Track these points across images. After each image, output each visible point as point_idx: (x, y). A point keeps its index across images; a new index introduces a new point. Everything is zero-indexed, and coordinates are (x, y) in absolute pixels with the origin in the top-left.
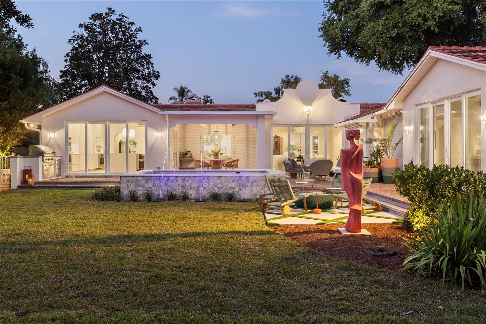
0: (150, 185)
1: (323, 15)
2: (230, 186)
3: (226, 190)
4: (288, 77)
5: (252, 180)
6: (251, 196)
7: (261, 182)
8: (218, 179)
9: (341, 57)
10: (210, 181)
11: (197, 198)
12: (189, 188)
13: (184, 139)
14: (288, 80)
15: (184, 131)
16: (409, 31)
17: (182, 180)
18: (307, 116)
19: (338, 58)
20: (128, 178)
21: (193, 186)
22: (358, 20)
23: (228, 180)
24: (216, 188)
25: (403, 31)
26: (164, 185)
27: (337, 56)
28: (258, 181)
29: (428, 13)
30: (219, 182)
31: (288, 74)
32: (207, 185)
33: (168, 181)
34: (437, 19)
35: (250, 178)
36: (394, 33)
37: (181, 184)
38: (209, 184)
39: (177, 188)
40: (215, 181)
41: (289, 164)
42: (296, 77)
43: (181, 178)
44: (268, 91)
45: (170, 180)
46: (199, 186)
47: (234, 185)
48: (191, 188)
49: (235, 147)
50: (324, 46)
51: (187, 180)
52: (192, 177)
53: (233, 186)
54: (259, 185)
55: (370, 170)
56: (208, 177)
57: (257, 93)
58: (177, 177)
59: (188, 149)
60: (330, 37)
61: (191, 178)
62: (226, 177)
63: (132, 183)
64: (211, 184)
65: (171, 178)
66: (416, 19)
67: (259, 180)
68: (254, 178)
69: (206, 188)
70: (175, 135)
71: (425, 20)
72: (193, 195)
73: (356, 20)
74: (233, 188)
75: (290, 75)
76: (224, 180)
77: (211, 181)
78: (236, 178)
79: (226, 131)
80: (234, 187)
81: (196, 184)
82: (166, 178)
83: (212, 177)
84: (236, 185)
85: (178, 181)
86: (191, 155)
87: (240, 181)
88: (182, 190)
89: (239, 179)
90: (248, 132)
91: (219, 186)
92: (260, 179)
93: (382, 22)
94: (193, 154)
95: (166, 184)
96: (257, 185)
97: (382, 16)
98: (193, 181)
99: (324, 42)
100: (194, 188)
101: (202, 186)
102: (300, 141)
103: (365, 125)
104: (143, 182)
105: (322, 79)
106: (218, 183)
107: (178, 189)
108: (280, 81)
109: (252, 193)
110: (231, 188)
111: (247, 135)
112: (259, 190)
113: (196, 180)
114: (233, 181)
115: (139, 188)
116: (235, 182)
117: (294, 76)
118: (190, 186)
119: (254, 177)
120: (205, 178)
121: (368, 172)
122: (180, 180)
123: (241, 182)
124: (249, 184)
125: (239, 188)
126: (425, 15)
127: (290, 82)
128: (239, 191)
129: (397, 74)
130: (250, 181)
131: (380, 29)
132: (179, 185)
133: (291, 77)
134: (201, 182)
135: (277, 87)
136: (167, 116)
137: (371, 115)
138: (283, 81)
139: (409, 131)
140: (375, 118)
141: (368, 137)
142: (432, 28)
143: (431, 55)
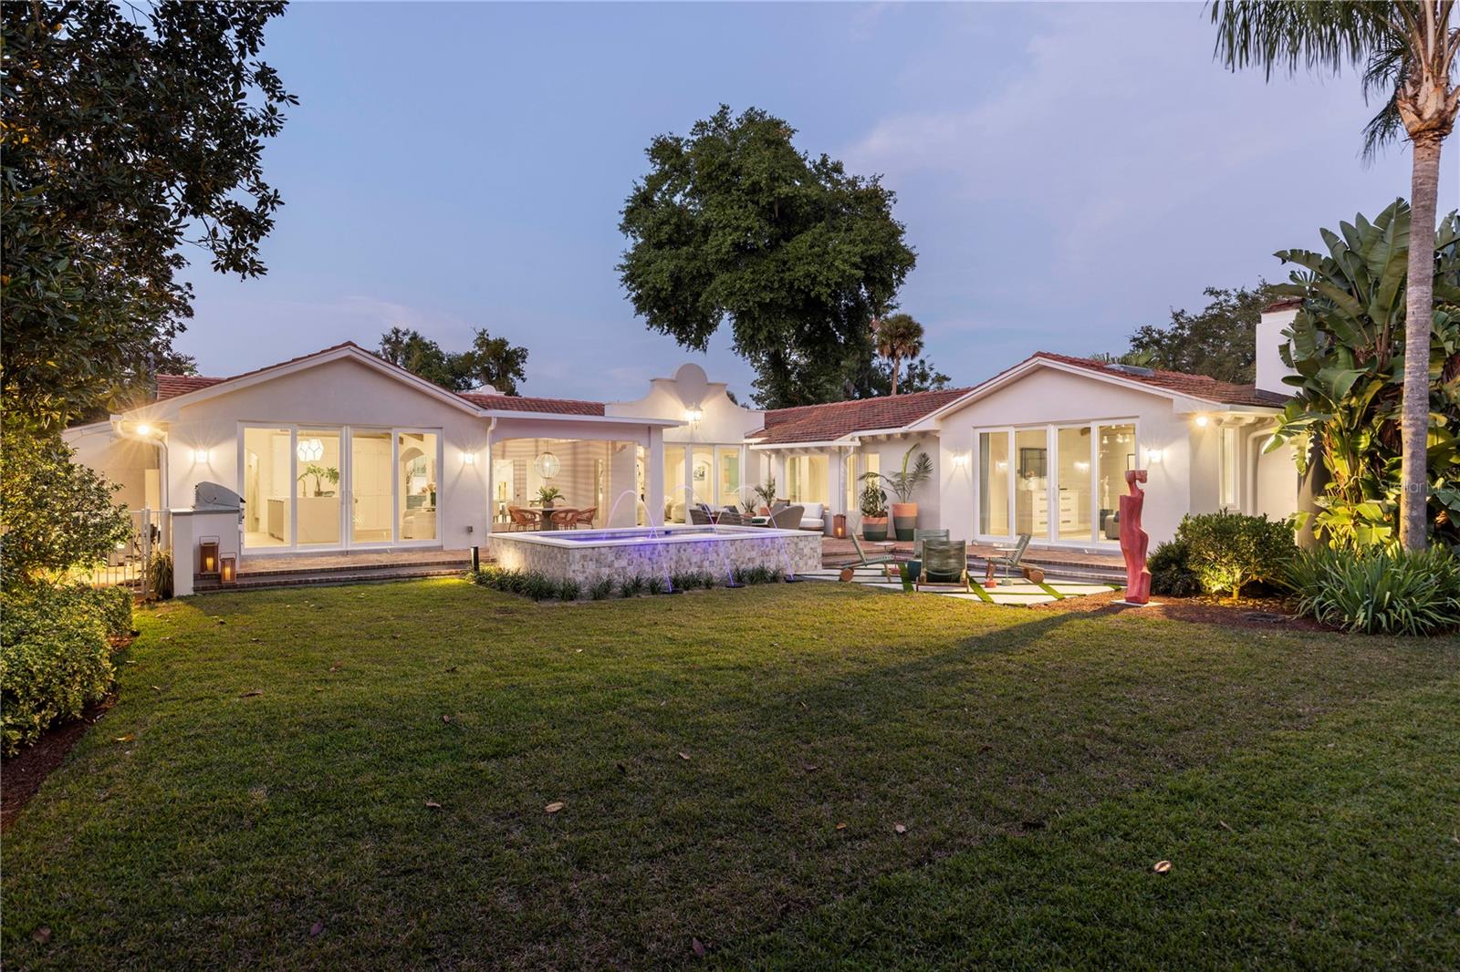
0: (623, 563)
4: (396, 332)
12: (687, 564)
14: (397, 339)
16: (786, 297)
18: (691, 429)
20: (583, 552)
21: (694, 560)
22: (699, 264)
25: (778, 295)
29: (820, 274)
31: (397, 327)
33: (652, 553)
36: (767, 297)
37: (674, 557)
42: (415, 333)
47: (753, 554)
50: (626, 297)
55: (879, 521)
56: (716, 542)
58: (668, 544)
62: (742, 540)
63: (591, 560)
64: (721, 555)
66: (801, 279)
71: (815, 282)
73: (693, 263)
75: (403, 328)
77: (722, 550)
81: (699, 556)
91: (733, 557)
99: (626, 291)
103: (837, 451)
104: (611, 557)
105: (477, 345)
115: (603, 569)
116: (756, 548)
117: (411, 332)
121: (876, 524)
122: (672, 549)
124: (776, 551)
132: (671, 559)
133: (404, 334)
134: (705, 552)
136: (494, 421)
137: (850, 436)
138: (387, 340)
139: (960, 464)
140: (857, 439)
141: (842, 470)
142: (823, 299)
143: (1040, 363)
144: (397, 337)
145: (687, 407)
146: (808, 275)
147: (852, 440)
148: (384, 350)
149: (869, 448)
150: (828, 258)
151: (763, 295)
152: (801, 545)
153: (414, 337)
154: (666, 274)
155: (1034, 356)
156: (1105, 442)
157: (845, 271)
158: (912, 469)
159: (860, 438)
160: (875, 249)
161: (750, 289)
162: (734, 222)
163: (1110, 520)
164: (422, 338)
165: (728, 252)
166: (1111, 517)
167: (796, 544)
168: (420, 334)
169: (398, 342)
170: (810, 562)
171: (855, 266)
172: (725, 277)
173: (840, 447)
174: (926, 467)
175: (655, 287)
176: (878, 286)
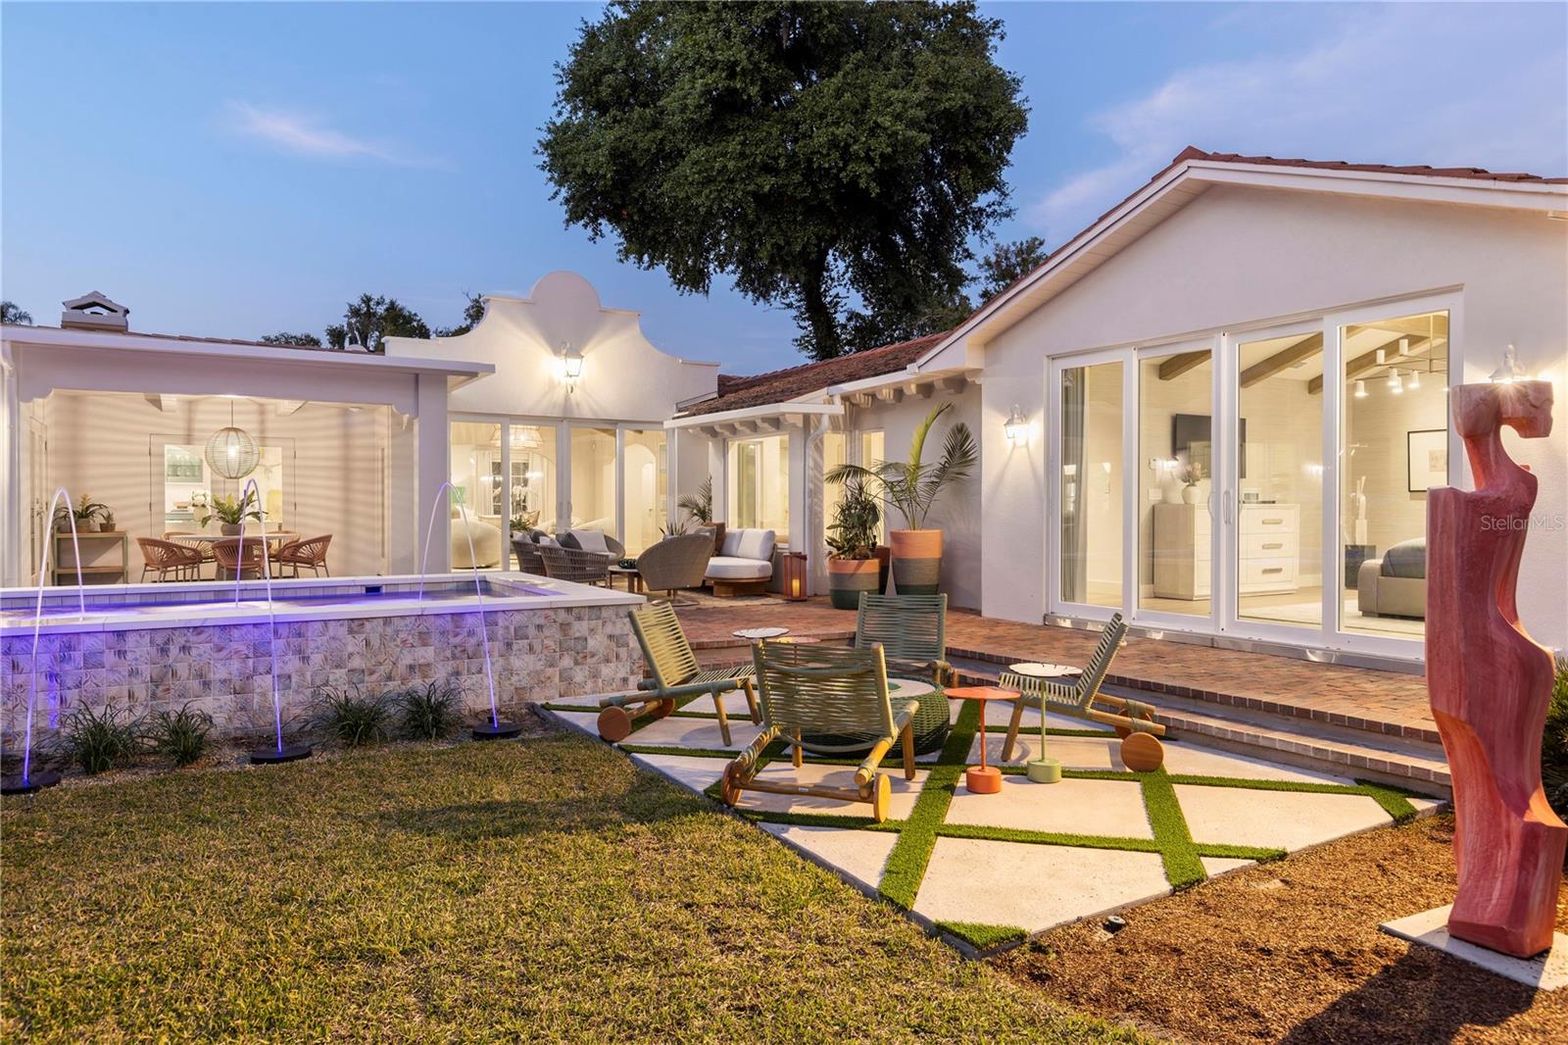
1: (556, 105)
2: (407, 659)
3: (389, 678)
4: (367, 300)
5: (507, 628)
6: (505, 697)
7: (547, 632)
8: (351, 631)
9: (602, 236)
10: (312, 645)
11: (239, 734)
12: (195, 685)
13: (72, 457)
14: (368, 310)
15: (72, 422)
16: (801, 184)
17: (153, 650)
18: (563, 392)
19: (592, 239)
21: (219, 673)
22: (660, 134)
23: (397, 632)
24: (339, 675)
25: (786, 182)
26: (43, 682)
27: (589, 232)
28: (532, 631)
29: (856, 141)
30: (353, 644)
31: (368, 294)
32: (293, 664)
34: (878, 160)
35: (501, 620)
36: (767, 183)
37: (145, 668)
38: (305, 659)
39: (125, 688)
40: (334, 644)
41: (556, 550)
42: (392, 303)
43: (147, 639)
44: (308, 336)
45: (78, 656)
46: (249, 671)
47: (427, 654)
48: (206, 684)
49: (298, 490)
50: (553, 198)
51: (184, 649)
52: (211, 630)
53: (422, 661)
54: (537, 647)
55: (859, 566)
57: (273, 337)
58: (121, 634)
59: (94, 497)
60: (579, 169)
61: (203, 637)
64: (317, 659)
65: (88, 643)
66: (825, 152)
67: (539, 627)
68: (517, 617)
69: (289, 677)
70: (37, 436)
71: (846, 155)
72: (219, 719)
73: (651, 135)
74: (423, 669)
75: (376, 297)
76: (382, 637)
77: (317, 648)
78: (440, 621)
79: (262, 431)
80: (428, 665)
81: (235, 665)
82: (57, 644)
83: (319, 626)
84: (437, 654)
85: (129, 656)
86: (109, 518)
87: (456, 635)
88: (154, 696)
89: (450, 626)
90: (346, 437)
91: (357, 663)
92: (542, 621)
93: (733, 145)
94: (115, 516)
95: (52, 676)
96: (531, 648)
97: (730, 132)
98: (220, 650)
99: (552, 187)
100: (223, 682)
101: (269, 672)
102: (474, 474)
103: (800, 424)
105: (470, 316)
106: (350, 649)
107: (131, 696)
108: (346, 310)
109: (507, 683)
110: (411, 667)
111: (347, 447)
112: (539, 666)
113: (234, 646)
114: (424, 639)
116: (435, 639)
117: (387, 301)
118: (201, 676)
119: (516, 615)
120: (283, 631)
121: (852, 575)
122: (140, 651)
123: (457, 640)
124: (498, 645)
125: (450, 666)
126: (847, 146)
127: (375, 314)
128: (453, 679)
129: (758, 299)
130: (500, 632)
131: (731, 165)
132: (133, 673)
133: (378, 303)
134: (260, 650)
135: (336, 325)
136: (4, 349)
137: (823, 393)
138: (355, 312)
139: (1021, 442)
140: (837, 400)
141: (810, 463)
142: (862, 183)
143: (1193, 174)
144: (368, 306)
145: (556, 351)
146: (834, 143)
147: (830, 401)
148: (349, 324)
149: (869, 419)
150: (871, 116)
151: (759, 181)
152: (580, 628)
153: (392, 306)
154: (604, 151)
155: (1177, 161)
156: (1361, 393)
157: (896, 133)
158: (934, 455)
159: (846, 398)
160: (954, 99)
161: (739, 171)
162: (707, 54)
163: (1370, 571)
164: (401, 310)
165: (699, 107)
166: (1375, 563)
167: (564, 627)
168: (400, 303)
169: (369, 314)
170: (606, 671)
171: (912, 124)
172: (697, 153)
173: (806, 417)
174: (965, 454)
175: (585, 172)
176: (965, 168)
